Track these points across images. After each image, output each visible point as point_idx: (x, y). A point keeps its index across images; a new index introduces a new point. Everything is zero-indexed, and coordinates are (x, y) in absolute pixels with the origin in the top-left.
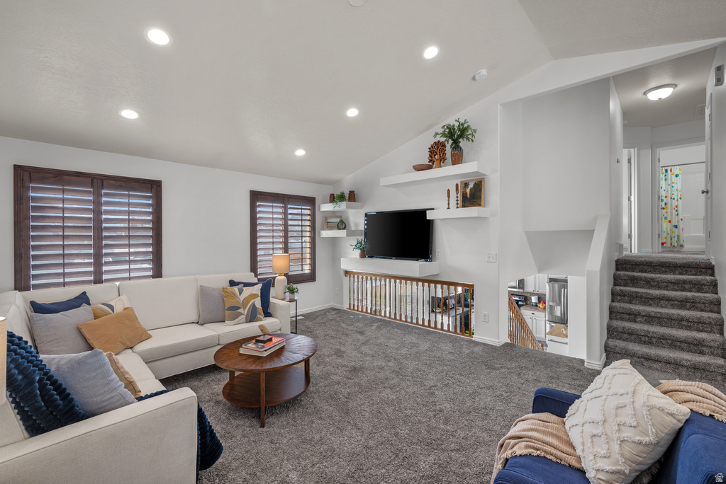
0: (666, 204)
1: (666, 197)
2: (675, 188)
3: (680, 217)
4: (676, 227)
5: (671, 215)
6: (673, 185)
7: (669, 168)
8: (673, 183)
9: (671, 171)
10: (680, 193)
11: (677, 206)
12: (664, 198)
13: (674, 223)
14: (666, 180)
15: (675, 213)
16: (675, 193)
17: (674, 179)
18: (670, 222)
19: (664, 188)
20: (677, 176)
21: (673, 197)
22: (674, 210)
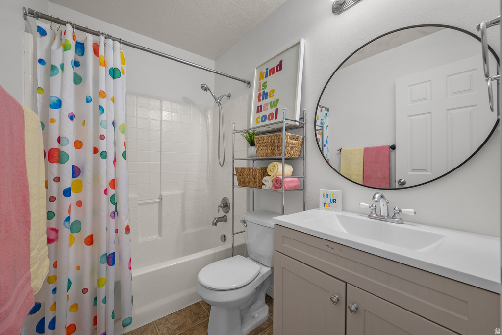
0: (76, 172)
1: (78, 144)
2: (107, 117)
3: (124, 221)
4: (111, 259)
5: (96, 212)
6: (103, 102)
7: (90, 40)
8: (103, 94)
9: (96, 52)
10: (122, 138)
11: (113, 184)
12: (68, 149)
13: (104, 247)
14: (78, 80)
15: (106, 207)
16: (109, 132)
17: (105, 82)
18: (90, 241)
19: (69, 106)
20: (114, 73)
21: (103, 146)
22: (105, 199)
